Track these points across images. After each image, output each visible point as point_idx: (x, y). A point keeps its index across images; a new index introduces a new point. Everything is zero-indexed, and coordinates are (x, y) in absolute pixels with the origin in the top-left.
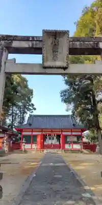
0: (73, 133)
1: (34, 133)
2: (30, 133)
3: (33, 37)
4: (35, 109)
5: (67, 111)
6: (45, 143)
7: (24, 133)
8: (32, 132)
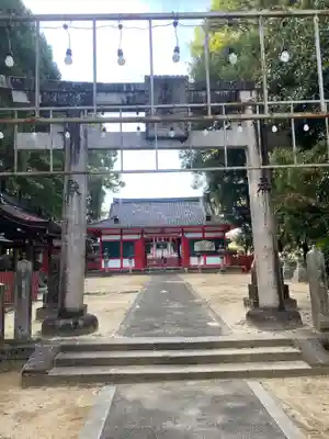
0: (207, 235)
1: (125, 237)
2: (117, 238)
3: (129, 85)
4: (122, 184)
5: (195, 188)
6: (149, 257)
7: (105, 238)
8: (121, 234)
